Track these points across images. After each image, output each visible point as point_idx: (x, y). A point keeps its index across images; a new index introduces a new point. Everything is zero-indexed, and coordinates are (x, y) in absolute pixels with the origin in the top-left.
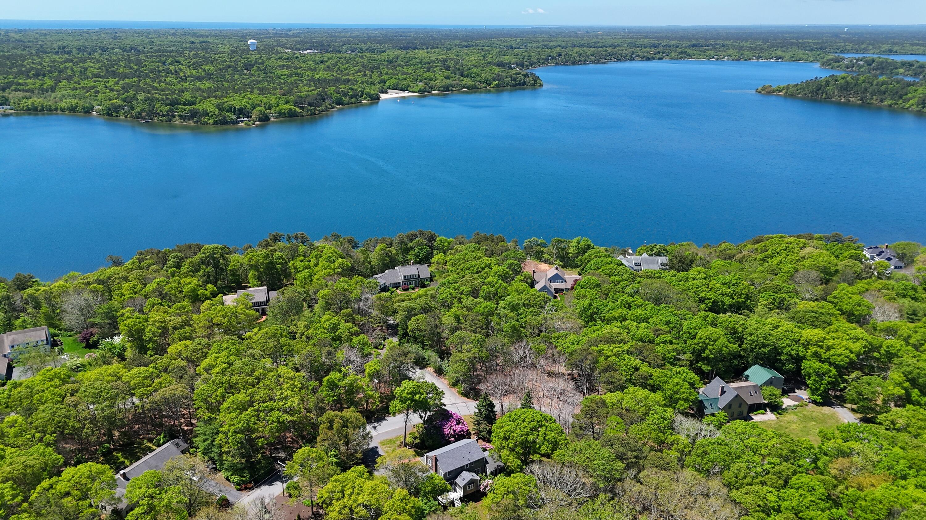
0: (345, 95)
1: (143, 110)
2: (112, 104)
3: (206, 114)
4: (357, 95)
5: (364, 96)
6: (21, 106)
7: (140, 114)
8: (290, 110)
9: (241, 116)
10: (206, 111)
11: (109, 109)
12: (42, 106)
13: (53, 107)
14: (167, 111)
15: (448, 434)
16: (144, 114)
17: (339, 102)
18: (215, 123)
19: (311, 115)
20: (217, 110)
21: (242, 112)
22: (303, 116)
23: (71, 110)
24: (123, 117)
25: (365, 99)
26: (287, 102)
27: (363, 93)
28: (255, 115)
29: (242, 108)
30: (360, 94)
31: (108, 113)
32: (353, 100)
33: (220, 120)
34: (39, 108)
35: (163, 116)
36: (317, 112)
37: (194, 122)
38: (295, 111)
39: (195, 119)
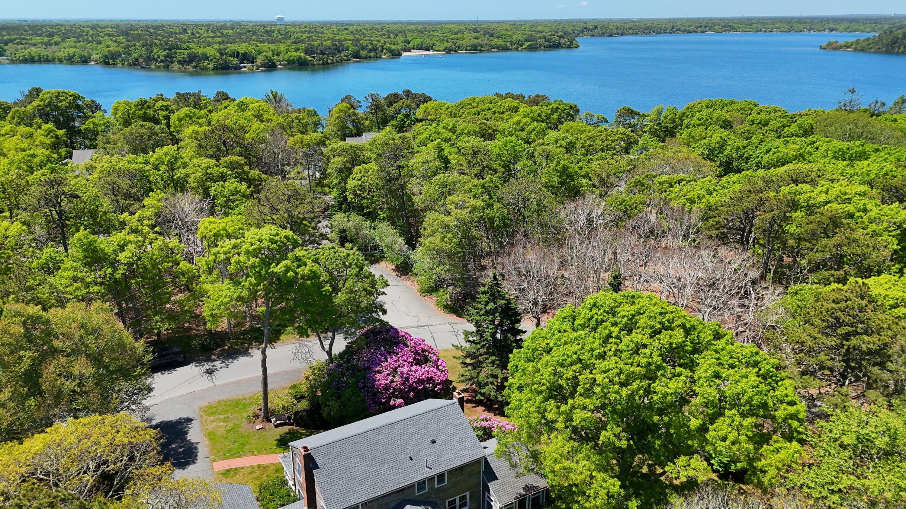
0: (363, 48)
1: (140, 56)
2: (109, 51)
3: (206, 57)
4: (377, 49)
5: (385, 51)
6: (18, 56)
7: (137, 60)
8: (300, 57)
9: (245, 62)
10: (206, 55)
11: (106, 56)
12: (39, 56)
13: (51, 56)
14: (166, 56)
15: (387, 388)
16: (141, 60)
17: (357, 55)
18: (216, 68)
19: (323, 64)
20: (218, 54)
21: (245, 57)
22: (314, 65)
23: (68, 60)
24: (120, 65)
25: (385, 54)
26: (297, 50)
27: (383, 48)
28: (259, 60)
29: (246, 53)
30: (380, 49)
31: (104, 60)
32: (372, 54)
33: (220, 64)
34: (36, 58)
35: (162, 61)
36: (330, 61)
37: (193, 67)
38: (305, 59)
39: (194, 64)
